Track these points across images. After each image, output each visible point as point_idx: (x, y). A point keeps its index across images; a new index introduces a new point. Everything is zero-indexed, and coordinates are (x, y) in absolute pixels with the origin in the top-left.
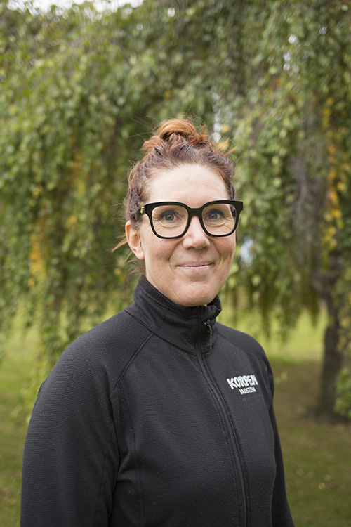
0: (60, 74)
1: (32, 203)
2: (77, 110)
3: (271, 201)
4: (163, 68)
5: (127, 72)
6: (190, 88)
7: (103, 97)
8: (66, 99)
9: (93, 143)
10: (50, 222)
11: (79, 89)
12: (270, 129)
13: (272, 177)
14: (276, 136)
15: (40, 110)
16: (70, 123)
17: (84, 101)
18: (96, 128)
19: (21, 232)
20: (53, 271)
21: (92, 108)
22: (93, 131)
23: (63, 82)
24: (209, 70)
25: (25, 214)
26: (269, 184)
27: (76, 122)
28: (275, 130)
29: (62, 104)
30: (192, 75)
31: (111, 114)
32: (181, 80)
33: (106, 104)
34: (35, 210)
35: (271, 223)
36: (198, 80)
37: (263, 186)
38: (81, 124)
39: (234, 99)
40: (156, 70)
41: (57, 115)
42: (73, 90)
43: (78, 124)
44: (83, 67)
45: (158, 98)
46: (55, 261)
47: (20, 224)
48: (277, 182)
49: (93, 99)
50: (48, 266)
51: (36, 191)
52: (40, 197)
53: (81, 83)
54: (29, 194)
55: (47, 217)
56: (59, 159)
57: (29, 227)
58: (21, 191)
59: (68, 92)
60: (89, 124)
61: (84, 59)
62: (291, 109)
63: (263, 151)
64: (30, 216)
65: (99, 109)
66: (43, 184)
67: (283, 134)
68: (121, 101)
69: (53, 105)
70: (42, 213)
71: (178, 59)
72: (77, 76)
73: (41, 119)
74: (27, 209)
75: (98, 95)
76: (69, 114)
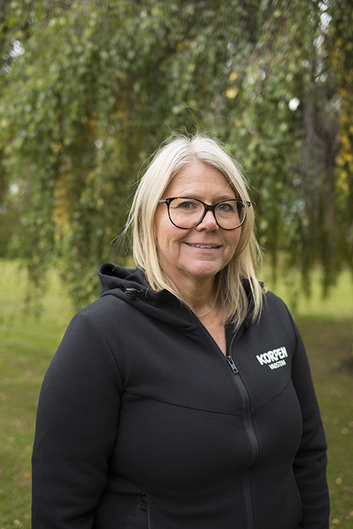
0: (72, 32)
1: (52, 160)
2: (89, 66)
3: (278, 146)
4: (175, 20)
5: (137, 26)
6: (201, 38)
7: (113, 52)
8: (78, 55)
9: (105, 99)
10: (70, 177)
11: (90, 46)
12: (277, 74)
13: (279, 122)
14: (283, 80)
15: (54, 68)
16: (83, 79)
17: (95, 56)
18: (109, 83)
19: (44, 188)
20: (75, 224)
21: (103, 64)
22: (105, 87)
23: (74, 39)
24: (221, 19)
25: (47, 171)
26: (276, 130)
27: (89, 78)
28: (281, 75)
29: (74, 61)
30: (205, 25)
31: (121, 69)
32: (193, 32)
33: (116, 59)
34: (56, 167)
35: (279, 169)
36: (209, 30)
37: (270, 131)
38: (94, 80)
39: (245, 47)
40: (168, 23)
41: (70, 72)
42: (84, 46)
43: (90, 79)
44: (92, 23)
45: (171, 51)
46: (77, 215)
47: (43, 181)
48: (284, 127)
49: (104, 55)
50: (71, 220)
51: (56, 148)
52: (60, 154)
53: (92, 40)
54: (50, 151)
55: (67, 172)
56: (73, 116)
57: (51, 183)
58: (42, 148)
59: (79, 49)
60: (101, 80)
61: (94, 15)
62: (298, 52)
63: (270, 97)
64: (52, 172)
65: (109, 64)
66: (61, 141)
67: (289, 78)
68: (131, 55)
69: (66, 63)
70: (62, 169)
71: (190, 9)
72: (88, 33)
73: (55, 77)
74: (48, 166)
75: (108, 51)
76: (82, 70)
